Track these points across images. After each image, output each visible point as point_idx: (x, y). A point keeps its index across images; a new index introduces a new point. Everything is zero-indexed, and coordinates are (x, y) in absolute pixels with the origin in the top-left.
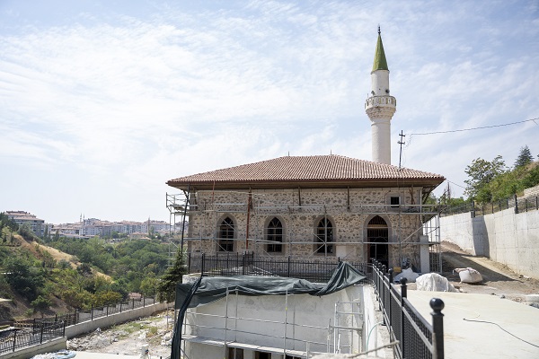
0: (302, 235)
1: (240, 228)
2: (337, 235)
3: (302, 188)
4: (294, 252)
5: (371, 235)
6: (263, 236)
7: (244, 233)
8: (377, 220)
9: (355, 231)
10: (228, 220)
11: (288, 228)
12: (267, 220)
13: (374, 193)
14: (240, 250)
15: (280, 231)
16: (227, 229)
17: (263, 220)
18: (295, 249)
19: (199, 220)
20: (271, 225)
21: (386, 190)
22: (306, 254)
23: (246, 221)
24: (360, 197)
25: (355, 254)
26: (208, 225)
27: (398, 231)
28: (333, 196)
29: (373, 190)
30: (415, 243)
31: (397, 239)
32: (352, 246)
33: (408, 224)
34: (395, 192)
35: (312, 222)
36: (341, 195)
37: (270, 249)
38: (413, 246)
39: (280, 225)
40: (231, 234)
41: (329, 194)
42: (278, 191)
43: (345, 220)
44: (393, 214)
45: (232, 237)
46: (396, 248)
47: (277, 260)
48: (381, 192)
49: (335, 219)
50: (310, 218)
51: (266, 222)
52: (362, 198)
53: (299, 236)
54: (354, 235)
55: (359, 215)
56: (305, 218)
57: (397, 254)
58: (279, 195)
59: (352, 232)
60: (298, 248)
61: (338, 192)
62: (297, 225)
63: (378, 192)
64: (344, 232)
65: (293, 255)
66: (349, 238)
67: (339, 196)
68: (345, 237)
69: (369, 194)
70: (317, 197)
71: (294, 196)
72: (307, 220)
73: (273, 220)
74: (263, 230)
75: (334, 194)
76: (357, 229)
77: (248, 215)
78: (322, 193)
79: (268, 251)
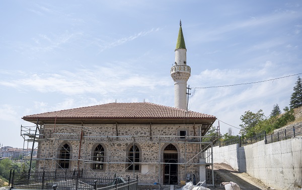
0: (118, 157)
1: (74, 151)
2: (142, 157)
3: (119, 123)
4: (112, 169)
5: (166, 157)
6: (90, 157)
7: (77, 155)
8: (171, 147)
9: (155, 155)
10: (66, 146)
11: (108, 151)
12: (94, 146)
13: (169, 128)
14: (73, 167)
16: (65, 152)
17: (91, 146)
19: (45, 145)
20: (96, 149)
21: (177, 126)
22: (120, 171)
23: (78, 147)
24: (159, 131)
25: (154, 171)
26: (53, 150)
27: (184, 155)
28: (140, 130)
29: (168, 126)
30: (196, 164)
31: (183, 161)
32: (153, 165)
33: (191, 150)
34: (183, 127)
35: (125, 148)
36: (146, 128)
37: (94, 167)
38: (195, 166)
39: (103, 150)
40: (68, 156)
41: (138, 128)
42: (102, 126)
43: (148, 146)
44: (181, 143)
45: (69, 158)
46: (183, 167)
47: (99, 175)
48: (174, 127)
49: (141, 146)
50: (124, 144)
51: (93, 148)
52: (160, 131)
53: (115, 157)
54: (154, 158)
55: (158, 143)
56: (120, 145)
57: (183, 171)
58: (103, 128)
59: (152, 155)
60: (114, 166)
61: (144, 127)
62: (115, 150)
63: (171, 127)
64: (147, 155)
65: (111, 172)
66: (151, 159)
67: (144, 130)
68: (148, 159)
69: (165, 128)
70: (129, 130)
71: (113, 129)
72: (122, 146)
73: (98, 146)
74: (90, 153)
75: (142, 128)
76: (156, 153)
77: (80, 142)
78: (133, 127)
79: (93, 169)
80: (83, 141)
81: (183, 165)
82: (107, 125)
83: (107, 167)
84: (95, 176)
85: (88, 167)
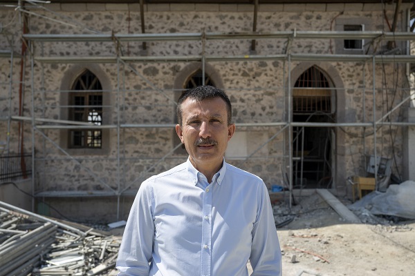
0: (149, 108)
3: (148, 1)
4: (130, 147)
5: (301, 110)
6: (57, 111)
9: (266, 100)
11: (117, 90)
12: (69, 75)
13: (308, 18)
15: (97, 100)
17: (58, 76)
18: (132, 139)
20: (78, 86)
21: (333, 11)
22: (158, 151)
23: (16, 77)
24: (277, 25)
25: (265, 150)
27: (357, 99)
28: (218, 22)
29: (307, 10)
31: (353, 116)
32: (259, 133)
33: (378, 84)
34: (353, 15)
35: (170, 79)
36: (235, 19)
37: (76, 140)
38: (390, 131)
39: (98, 86)
43: (245, 74)
46: (352, 135)
47: (90, 165)
48: (324, 14)
49: (222, 73)
50: (167, 69)
51: (64, 81)
52: (282, 27)
53: (141, 110)
54: (264, 109)
55: (276, 65)
56: (155, 71)
57: (354, 149)
58: (96, 18)
59: (258, 101)
60: (138, 137)
61: (230, 14)
62: (137, 87)
63: (316, 14)
64: (242, 101)
65: (128, 156)
66: (253, 114)
67: (231, 22)
68: (244, 113)
69: (298, 17)
70: (182, 24)
71: (129, 19)
72: (160, 75)
73: (83, 77)
74: (57, 97)
75: (222, 17)
76: (271, 94)
77: (22, 63)
78: (193, 14)
79: (70, 147)
80: (30, 61)
81: (353, 131)
82: (109, 6)
83: (114, 141)
84: (77, 168)
85: (53, 144)
